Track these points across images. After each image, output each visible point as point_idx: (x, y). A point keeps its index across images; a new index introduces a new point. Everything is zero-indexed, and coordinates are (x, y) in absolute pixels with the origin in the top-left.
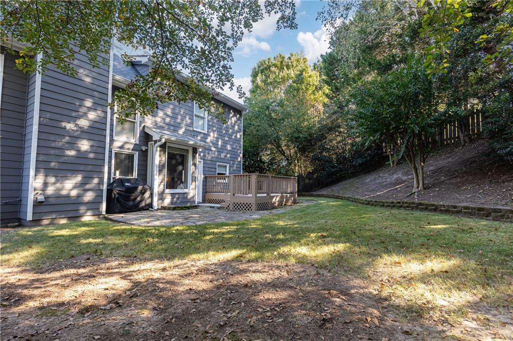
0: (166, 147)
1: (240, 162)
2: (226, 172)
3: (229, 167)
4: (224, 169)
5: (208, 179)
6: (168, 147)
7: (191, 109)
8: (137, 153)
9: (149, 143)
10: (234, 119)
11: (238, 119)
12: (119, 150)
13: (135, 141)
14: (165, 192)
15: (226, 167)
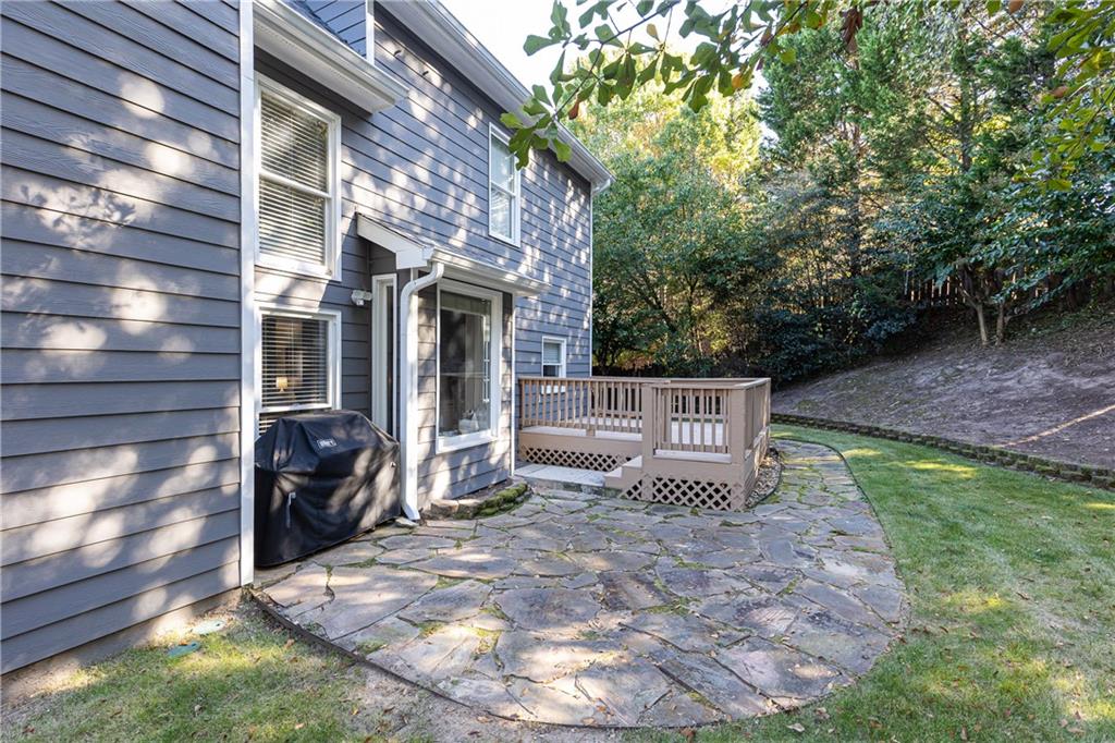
0: (435, 293)
1: (588, 330)
2: (559, 360)
3: (568, 345)
4: (553, 353)
5: (527, 388)
6: (442, 292)
7: (482, 167)
8: (339, 315)
9: (375, 278)
10: (575, 207)
11: (583, 208)
12: (273, 306)
13: (330, 273)
14: (437, 453)
15: (558, 346)
